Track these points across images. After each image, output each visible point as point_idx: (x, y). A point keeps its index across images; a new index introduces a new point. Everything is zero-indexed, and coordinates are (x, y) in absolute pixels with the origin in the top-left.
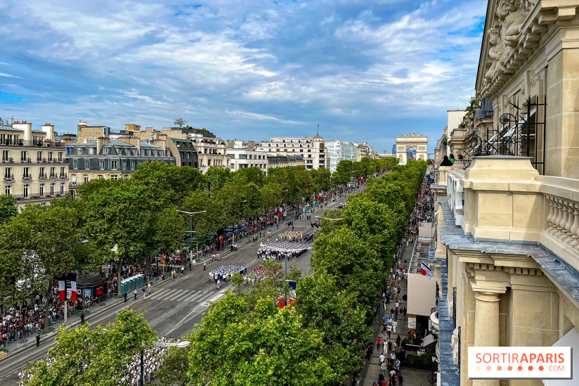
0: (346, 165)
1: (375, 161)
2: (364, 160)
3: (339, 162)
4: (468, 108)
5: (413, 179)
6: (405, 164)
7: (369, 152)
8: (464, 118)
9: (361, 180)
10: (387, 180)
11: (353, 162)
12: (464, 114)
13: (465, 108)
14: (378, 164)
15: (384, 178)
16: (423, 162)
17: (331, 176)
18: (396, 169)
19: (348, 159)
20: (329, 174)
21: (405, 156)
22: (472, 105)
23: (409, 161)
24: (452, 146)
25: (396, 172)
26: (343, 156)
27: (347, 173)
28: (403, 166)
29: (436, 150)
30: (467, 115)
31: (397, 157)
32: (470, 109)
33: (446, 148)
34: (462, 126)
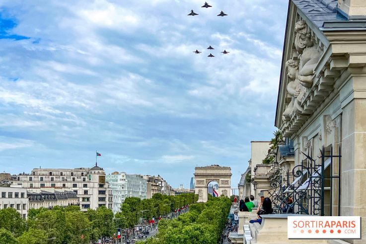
0: (133, 203)
1: (170, 198)
2: (157, 197)
3: (124, 199)
4: (273, 140)
5: (215, 220)
6: (205, 201)
7: (162, 187)
8: (269, 151)
9: (152, 222)
10: (184, 222)
11: (142, 199)
12: (268, 146)
13: (270, 140)
14: (173, 201)
15: (179, 219)
16: (226, 199)
17: (114, 218)
18: (194, 207)
19: (135, 196)
20: (112, 215)
21: (205, 191)
22: (277, 138)
23: (210, 198)
24: (255, 184)
25: (194, 212)
26: (129, 192)
27: (134, 213)
28: (203, 203)
29: (239, 186)
30: (272, 148)
31: (196, 193)
32: (275, 142)
33: (250, 185)
34: (267, 161)
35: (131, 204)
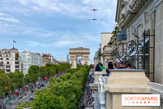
0: (35, 69)
1: (55, 66)
2: (48, 65)
3: (30, 66)
4: (114, 32)
5: (81, 78)
6: (75, 68)
7: (51, 60)
8: (111, 38)
9: (46, 79)
10: (63, 79)
11: (40, 67)
12: (111, 35)
13: (112, 32)
14: (57, 68)
15: (61, 78)
16: (87, 67)
18: (69, 71)
19: (36, 65)
20: (23, 76)
21: (75, 62)
22: (116, 30)
23: (78, 66)
24: (104, 57)
25: (69, 74)
26: (32, 62)
27: (35, 74)
29: (94, 58)
30: (113, 36)
31: (70, 63)
32: (115, 33)
33: (100, 58)
34: (110, 44)
35: (34, 69)
